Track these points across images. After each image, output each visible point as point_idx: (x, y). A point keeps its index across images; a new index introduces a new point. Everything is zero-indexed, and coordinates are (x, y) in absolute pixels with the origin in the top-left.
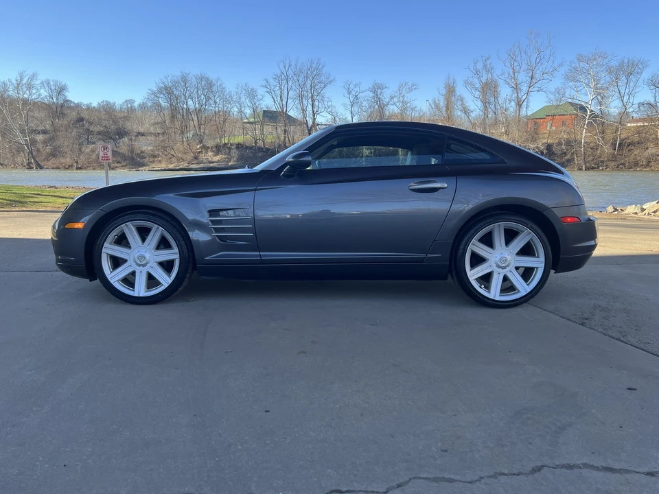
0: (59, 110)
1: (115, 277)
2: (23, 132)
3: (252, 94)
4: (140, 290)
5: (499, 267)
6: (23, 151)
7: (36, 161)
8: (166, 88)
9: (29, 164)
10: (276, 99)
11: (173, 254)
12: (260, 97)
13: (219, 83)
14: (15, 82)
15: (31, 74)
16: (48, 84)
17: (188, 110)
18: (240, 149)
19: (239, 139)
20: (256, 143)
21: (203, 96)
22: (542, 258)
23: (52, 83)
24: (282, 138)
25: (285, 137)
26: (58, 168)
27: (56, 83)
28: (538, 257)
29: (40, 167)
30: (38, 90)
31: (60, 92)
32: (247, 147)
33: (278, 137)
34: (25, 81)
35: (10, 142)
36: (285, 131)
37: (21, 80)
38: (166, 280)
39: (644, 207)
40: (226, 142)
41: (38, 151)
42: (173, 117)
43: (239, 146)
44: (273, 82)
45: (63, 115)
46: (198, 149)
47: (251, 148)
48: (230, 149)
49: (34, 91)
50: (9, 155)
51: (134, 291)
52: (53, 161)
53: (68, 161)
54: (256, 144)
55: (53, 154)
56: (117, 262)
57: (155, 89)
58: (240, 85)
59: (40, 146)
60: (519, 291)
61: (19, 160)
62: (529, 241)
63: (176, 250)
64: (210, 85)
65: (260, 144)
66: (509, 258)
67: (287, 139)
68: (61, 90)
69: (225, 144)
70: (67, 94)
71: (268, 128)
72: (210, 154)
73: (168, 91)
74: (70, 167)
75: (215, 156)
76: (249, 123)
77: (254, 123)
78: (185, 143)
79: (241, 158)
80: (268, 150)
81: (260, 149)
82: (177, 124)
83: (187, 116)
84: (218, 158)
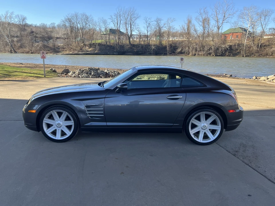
0: (23, 27)
1: (48, 132)
2: (8, 36)
3: (105, 22)
4: (58, 137)
5: (202, 129)
6: (8, 45)
7: (14, 50)
8: (68, 19)
9: (11, 51)
10: (115, 24)
11: (71, 123)
12: (108, 23)
13: (91, 17)
14: (4, 15)
15: (11, 12)
16: (18, 16)
17: (78, 28)
18: (100, 46)
19: (99, 41)
20: (106, 43)
21: (84, 23)
22: (220, 126)
23: (20, 16)
24: (118, 41)
25: (119, 41)
26: (23, 53)
27: (22, 16)
28: (218, 126)
29: (16, 52)
30: (14, 19)
31: (23, 20)
32: (103, 45)
33: (116, 41)
34: (8, 15)
35: (3, 41)
36: (119, 38)
37: (7, 15)
38: (69, 133)
39: (268, 77)
40: (94, 42)
41: (15, 45)
42: (72, 32)
43: (99, 44)
44: (113, 17)
45: (25, 30)
46: (82, 45)
47: (105, 45)
48: (95, 46)
49: (12, 19)
50: (2, 47)
51: (56, 137)
52: (21, 50)
53: (27, 50)
54: (106, 44)
55: (21, 47)
56: (49, 126)
57: (63, 19)
58: (100, 18)
59: (16, 43)
60: (210, 139)
61: (7, 49)
62: (215, 119)
63: (73, 121)
64: (87, 18)
65: (108, 44)
66: (206, 125)
67: (120, 42)
68: (24, 19)
69: (94, 43)
70: (26, 21)
71: (112, 37)
72: (87, 48)
73: (70, 20)
74: (28, 52)
75: (89, 48)
76: (104, 34)
77: (106, 34)
78: (77, 43)
79: (100, 50)
80: (111, 46)
81: (108, 46)
82: (73, 35)
83: (77, 31)
84: (90, 49)
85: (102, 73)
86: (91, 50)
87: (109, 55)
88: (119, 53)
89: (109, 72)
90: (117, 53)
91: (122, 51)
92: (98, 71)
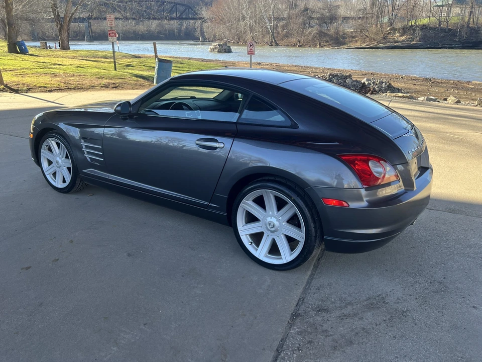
2: (270, 20)
6: (269, 34)
7: (275, 41)
9: (271, 42)
18: (424, 30)
19: (425, 21)
20: (440, 24)
24: (466, 20)
25: (470, 18)
26: (287, 46)
29: (277, 45)
32: (430, 28)
33: (463, 19)
35: (262, 27)
36: (471, 13)
40: (413, 24)
41: (278, 33)
42: (373, 4)
43: (424, 28)
45: (296, 5)
46: (388, 31)
47: (435, 29)
48: (414, 30)
50: (261, 36)
52: (286, 41)
53: (294, 40)
54: (439, 26)
55: (286, 36)
59: (280, 30)
61: (266, 40)
65: (444, 25)
67: (472, 20)
69: (412, 26)
72: (397, 34)
74: (294, 45)
75: (401, 36)
76: (437, 6)
77: (443, 6)
78: (379, 26)
79: (423, 38)
80: (450, 30)
81: (443, 30)
82: (374, 10)
83: (384, 3)
84: (403, 38)
85: (354, 85)
86: (403, 40)
87: (440, 48)
88: (466, 45)
89: (369, 84)
90: (461, 45)
91: (474, 39)
92: (348, 81)
